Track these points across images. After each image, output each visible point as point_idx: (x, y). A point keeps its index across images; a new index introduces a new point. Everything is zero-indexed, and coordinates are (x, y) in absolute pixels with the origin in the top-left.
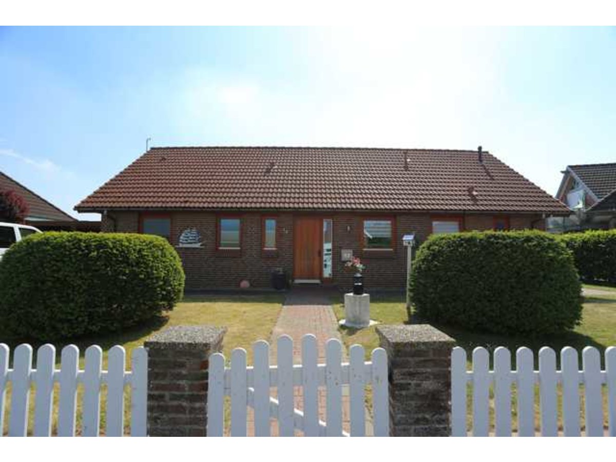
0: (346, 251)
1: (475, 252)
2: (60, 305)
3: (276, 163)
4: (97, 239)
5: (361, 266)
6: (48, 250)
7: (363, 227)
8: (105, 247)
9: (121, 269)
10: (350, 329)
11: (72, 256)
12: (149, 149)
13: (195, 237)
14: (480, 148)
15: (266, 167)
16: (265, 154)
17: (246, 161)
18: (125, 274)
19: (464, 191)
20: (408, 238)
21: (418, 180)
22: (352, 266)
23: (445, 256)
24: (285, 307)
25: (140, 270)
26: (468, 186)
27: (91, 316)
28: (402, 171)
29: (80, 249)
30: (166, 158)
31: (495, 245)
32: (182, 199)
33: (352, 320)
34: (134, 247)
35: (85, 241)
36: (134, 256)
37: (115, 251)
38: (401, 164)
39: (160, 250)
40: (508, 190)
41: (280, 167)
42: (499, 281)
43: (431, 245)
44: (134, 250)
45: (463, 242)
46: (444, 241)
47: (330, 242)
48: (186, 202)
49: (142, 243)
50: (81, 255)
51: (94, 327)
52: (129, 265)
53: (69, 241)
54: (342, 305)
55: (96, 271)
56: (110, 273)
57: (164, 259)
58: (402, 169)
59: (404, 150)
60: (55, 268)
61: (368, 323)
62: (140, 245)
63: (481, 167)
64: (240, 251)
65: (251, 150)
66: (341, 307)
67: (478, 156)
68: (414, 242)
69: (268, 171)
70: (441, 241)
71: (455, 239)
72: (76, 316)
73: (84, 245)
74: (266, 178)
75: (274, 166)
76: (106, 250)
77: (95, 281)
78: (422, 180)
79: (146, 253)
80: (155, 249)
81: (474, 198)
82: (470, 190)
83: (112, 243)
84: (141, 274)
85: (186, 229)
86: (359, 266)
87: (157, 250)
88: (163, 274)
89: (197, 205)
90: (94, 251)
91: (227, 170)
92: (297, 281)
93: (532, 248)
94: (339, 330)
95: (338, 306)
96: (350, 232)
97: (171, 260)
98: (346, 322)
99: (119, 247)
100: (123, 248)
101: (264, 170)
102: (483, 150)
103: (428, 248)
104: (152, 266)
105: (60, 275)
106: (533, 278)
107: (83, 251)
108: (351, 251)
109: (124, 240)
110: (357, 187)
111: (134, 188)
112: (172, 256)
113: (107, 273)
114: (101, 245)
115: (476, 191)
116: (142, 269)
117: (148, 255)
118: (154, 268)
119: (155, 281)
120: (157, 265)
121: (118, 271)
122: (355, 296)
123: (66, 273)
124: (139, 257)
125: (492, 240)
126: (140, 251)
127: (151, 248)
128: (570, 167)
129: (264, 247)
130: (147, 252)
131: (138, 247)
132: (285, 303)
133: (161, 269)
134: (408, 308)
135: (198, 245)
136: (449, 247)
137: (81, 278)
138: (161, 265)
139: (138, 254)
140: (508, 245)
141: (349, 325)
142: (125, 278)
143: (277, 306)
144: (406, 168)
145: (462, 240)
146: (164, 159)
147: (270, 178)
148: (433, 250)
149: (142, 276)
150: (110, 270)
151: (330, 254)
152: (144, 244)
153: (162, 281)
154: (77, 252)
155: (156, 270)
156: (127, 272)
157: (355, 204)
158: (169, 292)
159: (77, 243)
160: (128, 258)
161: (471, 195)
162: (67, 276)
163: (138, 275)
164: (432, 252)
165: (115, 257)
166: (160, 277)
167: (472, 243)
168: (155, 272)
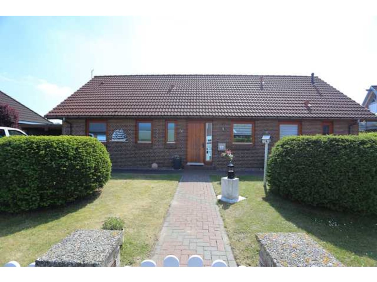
0: (222, 144)
1: (320, 151)
2: (18, 189)
3: (175, 85)
4: (46, 141)
5: (232, 156)
6: (10, 150)
7: (233, 128)
8: (51, 147)
9: (62, 162)
10: (225, 204)
11: (27, 154)
12: (93, 77)
13: (122, 135)
14: (313, 74)
15: (168, 88)
16: (168, 80)
17: (156, 84)
18: (65, 166)
19: (302, 104)
20: (266, 138)
21: (270, 96)
22: (226, 155)
23: (296, 153)
24: (180, 183)
25: (76, 163)
26: (305, 101)
27: (42, 196)
28: (259, 90)
29: (33, 149)
30: (104, 83)
31: (337, 146)
32: (113, 110)
33: (227, 196)
34: (72, 147)
35: (36, 142)
36: (72, 153)
37: (58, 150)
38: (259, 86)
39: (92, 147)
40: (332, 103)
41: (178, 88)
42: (339, 174)
43: (284, 144)
44: (72, 148)
45: (310, 143)
46: (295, 142)
47: (210, 135)
48: (116, 112)
49: (79, 143)
50: (33, 153)
51: (45, 203)
52: (68, 159)
53: (25, 143)
54: (218, 182)
55: (45, 164)
56: (54, 166)
57: (95, 154)
58: (259, 89)
59: (260, 76)
60: (14, 163)
61: (238, 199)
62: (77, 145)
63: (313, 87)
64: (152, 143)
65: (159, 77)
66: (217, 184)
67: (311, 80)
68: (270, 141)
69: (170, 90)
70: (293, 142)
71: (304, 141)
72: (31, 196)
73: (35, 146)
74: (168, 95)
75: (174, 87)
76: (51, 149)
77: (44, 171)
78: (273, 96)
79: (81, 151)
80: (88, 147)
81: (309, 109)
82: (306, 103)
83: (56, 144)
84: (77, 166)
85: (117, 130)
86: (231, 156)
87: (90, 147)
88: (94, 165)
89: (122, 114)
90: (42, 151)
91: (143, 90)
92: (189, 164)
93: (367, 150)
94: (217, 204)
95: (216, 183)
96: (224, 131)
97: (100, 154)
98: (222, 197)
99: (61, 147)
100: (65, 147)
101: (167, 90)
102: (315, 76)
103: (282, 146)
104: (86, 159)
105: (18, 168)
106: (366, 172)
107: (35, 150)
108: (225, 144)
109: (65, 141)
110: (229, 101)
111: (82, 103)
112: (101, 151)
113: (52, 166)
114: (48, 145)
115: (310, 104)
116: (78, 162)
117: (82, 152)
118: (87, 161)
119: (87, 170)
120: (89, 158)
121: (61, 164)
122: (229, 179)
123: (22, 167)
124: (76, 153)
125: (334, 142)
126: (77, 149)
127: (85, 147)
128: (372, 86)
129: (167, 141)
130: (82, 149)
131: (75, 147)
132: (181, 181)
133: (92, 161)
134: (265, 186)
135: (124, 140)
136: (298, 146)
137: (34, 170)
138: (93, 158)
139: (75, 151)
140: (347, 147)
141: (224, 200)
142: (65, 169)
143: (175, 183)
144: (262, 88)
145: (309, 142)
146: (102, 83)
147: (171, 95)
148: (286, 148)
149: (78, 167)
150: (55, 164)
151: (210, 143)
152: (80, 144)
153: (93, 169)
154: (30, 151)
155: (89, 162)
156: (67, 164)
157: (227, 112)
158: (99, 177)
159: (30, 144)
160: (68, 154)
161: (307, 107)
162: (23, 168)
163: (75, 166)
164: (285, 150)
165: (58, 154)
166: (92, 167)
167: (318, 144)
168: (88, 164)
